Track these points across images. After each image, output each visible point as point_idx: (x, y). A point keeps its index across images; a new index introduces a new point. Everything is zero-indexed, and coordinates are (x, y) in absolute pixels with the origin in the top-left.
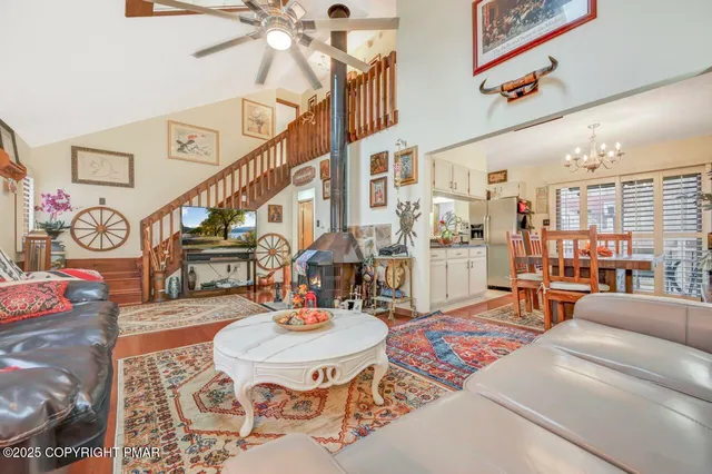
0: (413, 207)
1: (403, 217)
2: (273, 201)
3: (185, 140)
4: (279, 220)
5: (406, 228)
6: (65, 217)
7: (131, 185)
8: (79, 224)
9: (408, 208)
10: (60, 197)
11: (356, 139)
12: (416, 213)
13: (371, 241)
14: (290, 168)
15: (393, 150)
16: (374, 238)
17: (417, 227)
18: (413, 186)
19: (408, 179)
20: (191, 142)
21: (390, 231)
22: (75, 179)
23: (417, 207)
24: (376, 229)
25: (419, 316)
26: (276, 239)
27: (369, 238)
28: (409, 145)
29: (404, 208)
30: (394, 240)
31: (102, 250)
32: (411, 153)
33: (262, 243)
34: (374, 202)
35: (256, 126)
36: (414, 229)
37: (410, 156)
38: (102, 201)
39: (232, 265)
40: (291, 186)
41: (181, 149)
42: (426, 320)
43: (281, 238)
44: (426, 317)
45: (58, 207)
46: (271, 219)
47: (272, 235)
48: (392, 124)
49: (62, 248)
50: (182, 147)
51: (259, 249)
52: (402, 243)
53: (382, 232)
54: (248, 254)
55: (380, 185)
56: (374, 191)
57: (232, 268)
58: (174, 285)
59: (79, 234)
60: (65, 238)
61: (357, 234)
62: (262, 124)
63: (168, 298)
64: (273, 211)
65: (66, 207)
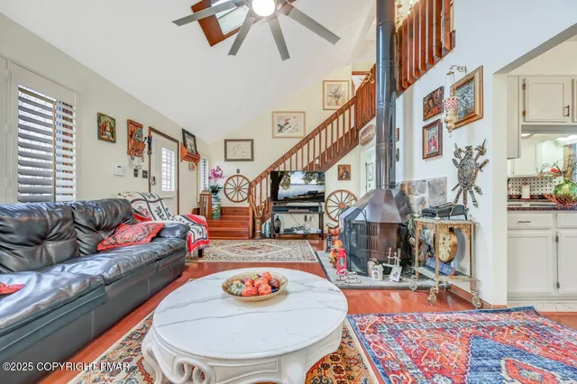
0: (475, 153)
1: (461, 167)
2: (343, 161)
3: (282, 123)
4: (348, 177)
5: (466, 183)
6: (221, 182)
7: (252, 160)
8: (228, 186)
9: (469, 154)
10: (217, 171)
11: (409, 85)
12: (481, 160)
13: (423, 199)
14: (358, 131)
15: (448, 84)
16: (426, 195)
17: (481, 180)
18: (476, 125)
19: (469, 116)
20: (287, 124)
21: (445, 186)
22: (226, 160)
23: (482, 151)
24: (429, 185)
25: (483, 308)
26: (345, 195)
27: (421, 195)
28: (470, 70)
29: (463, 155)
30: (451, 197)
31: (238, 202)
32: (472, 79)
33: (333, 198)
34: (427, 152)
35: (334, 101)
36: (478, 183)
37: (471, 85)
38: (238, 171)
39: (308, 216)
40: (359, 147)
41: (280, 131)
42: (496, 317)
43: (349, 193)
44: (496, 312)
45: (216, 176)
46: (340, 178)
47: (341, 191)
48: (448, 51)
49: (219, 200)
50: (281, 128)
51: (330, 203)
52: (461, 202)
53: (436, 187)
54: (317, 207)
55: (434, 131)
56: (427, 140)
57: (308, 218)
58: (267, 229)
59: (228, 191)
60: (221, 194)
61: (409, 190)
62: (339, 97)
63: (263, 236)
64: (342, 171)
65: (221, 176)
